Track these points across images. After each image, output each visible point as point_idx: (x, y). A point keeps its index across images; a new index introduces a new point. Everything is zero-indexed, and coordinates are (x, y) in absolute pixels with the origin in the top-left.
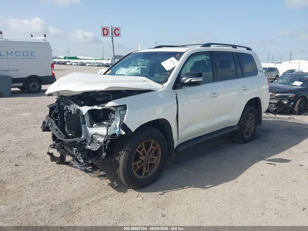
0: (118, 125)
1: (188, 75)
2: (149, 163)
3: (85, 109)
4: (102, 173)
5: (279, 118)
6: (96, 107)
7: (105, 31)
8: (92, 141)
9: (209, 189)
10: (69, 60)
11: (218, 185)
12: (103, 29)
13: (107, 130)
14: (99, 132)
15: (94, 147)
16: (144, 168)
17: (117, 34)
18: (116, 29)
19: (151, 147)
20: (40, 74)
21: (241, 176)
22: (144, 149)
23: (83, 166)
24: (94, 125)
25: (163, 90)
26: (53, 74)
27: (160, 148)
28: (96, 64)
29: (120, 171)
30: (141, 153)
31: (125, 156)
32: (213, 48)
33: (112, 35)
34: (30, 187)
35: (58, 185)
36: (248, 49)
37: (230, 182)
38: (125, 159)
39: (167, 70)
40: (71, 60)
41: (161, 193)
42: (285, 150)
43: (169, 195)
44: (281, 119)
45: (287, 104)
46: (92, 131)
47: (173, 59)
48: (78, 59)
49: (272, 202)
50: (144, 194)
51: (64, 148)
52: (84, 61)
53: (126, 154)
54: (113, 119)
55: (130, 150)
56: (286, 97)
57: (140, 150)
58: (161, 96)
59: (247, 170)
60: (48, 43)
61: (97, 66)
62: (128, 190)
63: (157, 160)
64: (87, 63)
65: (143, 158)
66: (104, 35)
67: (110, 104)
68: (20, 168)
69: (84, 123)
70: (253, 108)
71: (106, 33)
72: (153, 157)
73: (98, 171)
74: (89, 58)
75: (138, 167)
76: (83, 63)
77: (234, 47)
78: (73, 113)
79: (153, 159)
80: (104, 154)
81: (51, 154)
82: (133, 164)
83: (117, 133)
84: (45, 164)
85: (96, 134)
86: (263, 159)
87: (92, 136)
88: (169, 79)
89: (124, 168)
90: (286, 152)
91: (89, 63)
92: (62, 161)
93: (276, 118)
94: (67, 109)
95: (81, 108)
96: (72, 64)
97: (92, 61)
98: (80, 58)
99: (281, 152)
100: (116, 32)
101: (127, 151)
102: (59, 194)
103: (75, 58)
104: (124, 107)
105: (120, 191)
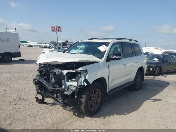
0: (83, 80)
1: (114, 55)
2: (95, 102)
3: (65, 72)
4: (72, 108)
5: (148, 78)
6: (72, 71)
7: (53, 28)
8: (68, 89)
9: (127, 115)
10: (22, 43)
11: (131, 112)
12: (52, 27)
13: (78, 83)
14: (73, 84)
15: (69, 93)
16: (93, 105)
17: (59, 30)
18: (59, 27)
19: (97, 93)
20: (12, 51)
21: (140, 108)
22: (94, 94)
23: (61, 104)
24: (69, 80)
25: (102, 62)
26: (20, 51)
27: (101, 94)
28: (39, 46)
29: (83, 106)
30: (92, 96)
31: (86, 98)
32: (122, 41)
33: (57, 31)
34: (29, 117)
35: (45, 115)
36: (136, 41)
37: (136, 111)
38: (85, 99)
39: (102, 51)
40: (23, 43)
41: (103, 118)
42: (157, 94)
43: (108, 119)
44: (150, 78)
45: (152, 70)
46: (68, 84)
47: (104, 46)
48: (27, 43)
49: (161, 121)
50: (95, 119)
51: (46, 94)
52: (31, 44)
53: (86, 97)
54: (79, 77)
55: (88, 94)
56: (151, 66)
57: (92, 94)
58: (102, 65)
59: (143, 105)
60: (17, 34)
61: (39, 47)
62: (85, 117)
63: (99, 100)
64: (33, 45)
65: (93, 99)
66: (52, 30)
67: (80, 69)
68: (18, 106)
69: (64, 80)
70: (140, 72)
71: (53, 29)
72: (98, 98)
73: (69, 106)
74: (34, 42)
75: (91, 104)
76: (30, 45)
77: (131, 40)
78: (57, 74)
79: (97, 99)
80: (76, 96)
81: (36, 98)
82: (89, 102)
83: (82, 85)
84: (32, 104)
85: (71, 85)
86: (148, 99)
87: (68, 87)
88: (104, 56)
89: (85, 104)
90: (158, 95)
91: (34, 45)
92: (42, 102)
93: (147, 77)
94: (53, 72)
95: (62, 71)
96: (24, 46)
97: (36, 44)
98: (28, 42)
99: (156, 95)
100: (59, 29)
101: (87, 95)
102: (48, 120)
103: (26, 42)
104: (86, 71)
105: (81, 118)
